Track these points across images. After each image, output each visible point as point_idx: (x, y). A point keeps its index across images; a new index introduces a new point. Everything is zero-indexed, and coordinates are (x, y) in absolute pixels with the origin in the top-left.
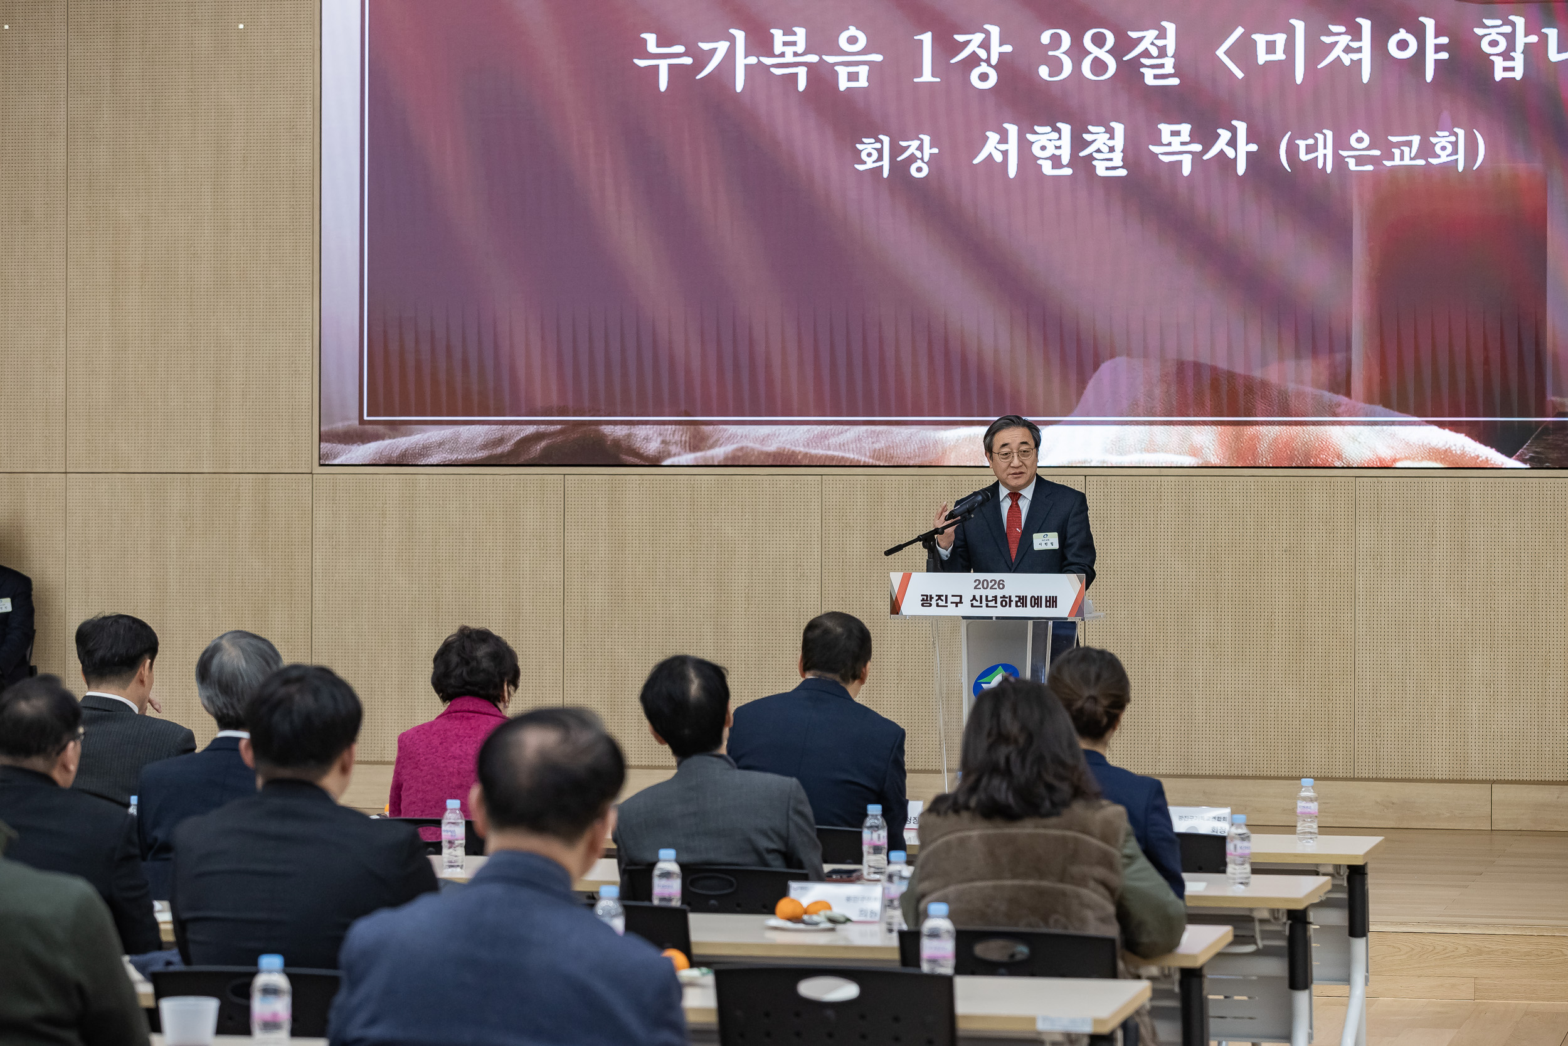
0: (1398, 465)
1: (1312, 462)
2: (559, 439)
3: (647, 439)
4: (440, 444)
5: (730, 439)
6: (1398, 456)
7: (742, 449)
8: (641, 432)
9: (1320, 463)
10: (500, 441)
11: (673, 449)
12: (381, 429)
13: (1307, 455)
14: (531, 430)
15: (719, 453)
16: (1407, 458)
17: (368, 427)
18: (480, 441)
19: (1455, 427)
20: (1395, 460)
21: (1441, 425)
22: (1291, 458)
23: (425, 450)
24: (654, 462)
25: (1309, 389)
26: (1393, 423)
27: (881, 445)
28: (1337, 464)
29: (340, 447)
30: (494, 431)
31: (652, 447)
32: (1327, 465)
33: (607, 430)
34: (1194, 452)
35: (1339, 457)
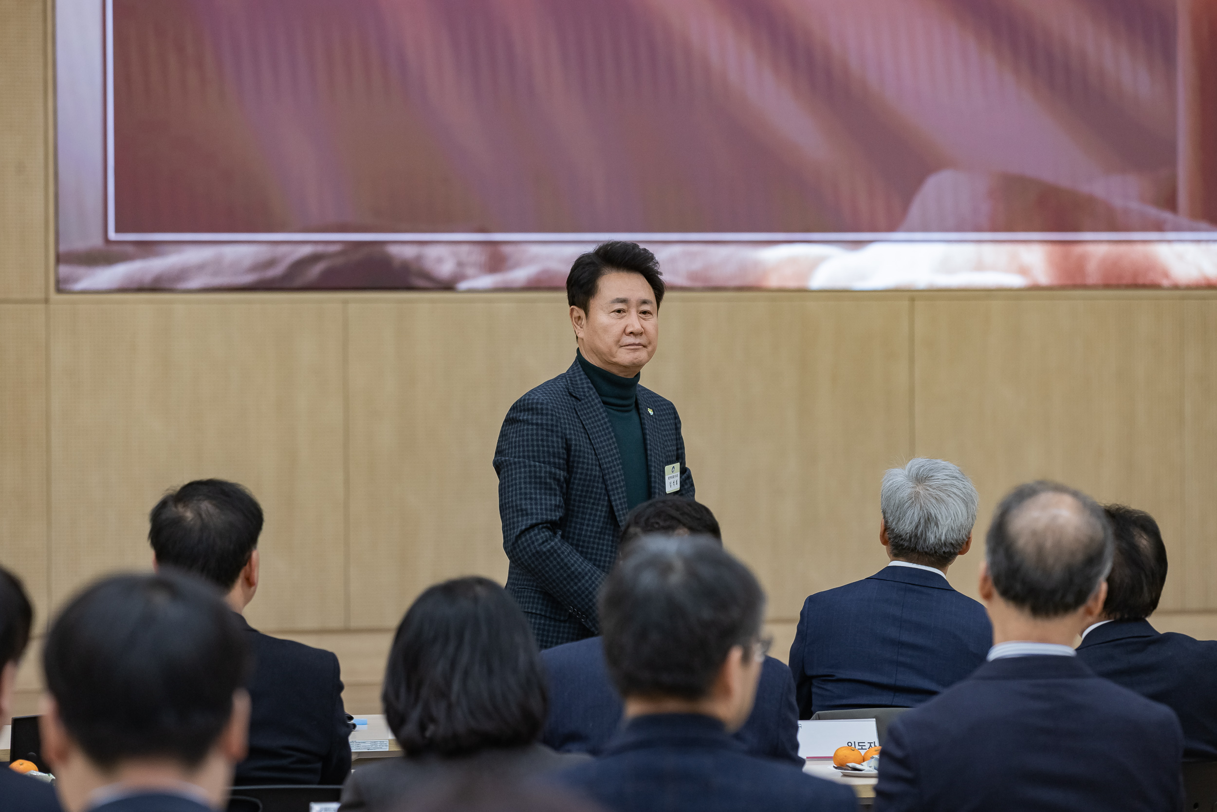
2: (339, 261)
3: (440, 260)
4: (201, 268)
5: (532, 260)
7: (545, 272)
8: (432, 252)
9: (1148, 282)
10: (271, 263)
11: (470, 271)
12: (130, 249)
14: (306, 250)
15: (520, 275)
17: (115, 248)
18: (247, 263)
23: (183, 274)
24: (448, 286)
25: (1135, 205)
27: (697, 265)
28: (1165, 284)
29: (80, 270)
30: (263, 251)
31: (446, 269)
32: (1154, 285)
33: (394, 250)
34: (1023, 271)
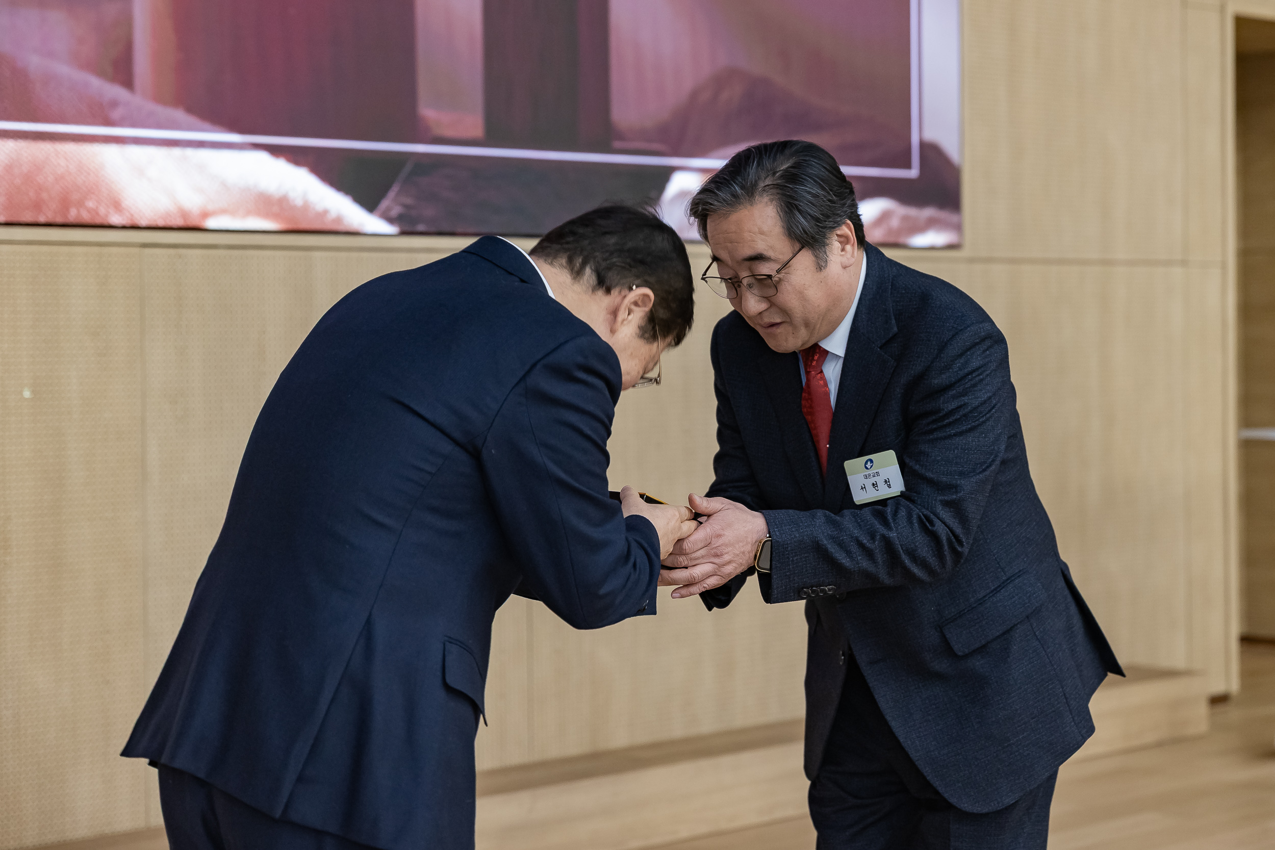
0: (211, 223)
1: (73, 215)
6: (210, 207)
9: (86, 217)
13: (65, 203)
16: (223, 211)
19: (295, 156)
20: (206, 215)
21: (275, 150)
22: (38, 206)
25: (64, 70)
26: (201, 144)
28: (115, 219)
32: (98, 221)
35: (117, 205)
